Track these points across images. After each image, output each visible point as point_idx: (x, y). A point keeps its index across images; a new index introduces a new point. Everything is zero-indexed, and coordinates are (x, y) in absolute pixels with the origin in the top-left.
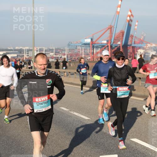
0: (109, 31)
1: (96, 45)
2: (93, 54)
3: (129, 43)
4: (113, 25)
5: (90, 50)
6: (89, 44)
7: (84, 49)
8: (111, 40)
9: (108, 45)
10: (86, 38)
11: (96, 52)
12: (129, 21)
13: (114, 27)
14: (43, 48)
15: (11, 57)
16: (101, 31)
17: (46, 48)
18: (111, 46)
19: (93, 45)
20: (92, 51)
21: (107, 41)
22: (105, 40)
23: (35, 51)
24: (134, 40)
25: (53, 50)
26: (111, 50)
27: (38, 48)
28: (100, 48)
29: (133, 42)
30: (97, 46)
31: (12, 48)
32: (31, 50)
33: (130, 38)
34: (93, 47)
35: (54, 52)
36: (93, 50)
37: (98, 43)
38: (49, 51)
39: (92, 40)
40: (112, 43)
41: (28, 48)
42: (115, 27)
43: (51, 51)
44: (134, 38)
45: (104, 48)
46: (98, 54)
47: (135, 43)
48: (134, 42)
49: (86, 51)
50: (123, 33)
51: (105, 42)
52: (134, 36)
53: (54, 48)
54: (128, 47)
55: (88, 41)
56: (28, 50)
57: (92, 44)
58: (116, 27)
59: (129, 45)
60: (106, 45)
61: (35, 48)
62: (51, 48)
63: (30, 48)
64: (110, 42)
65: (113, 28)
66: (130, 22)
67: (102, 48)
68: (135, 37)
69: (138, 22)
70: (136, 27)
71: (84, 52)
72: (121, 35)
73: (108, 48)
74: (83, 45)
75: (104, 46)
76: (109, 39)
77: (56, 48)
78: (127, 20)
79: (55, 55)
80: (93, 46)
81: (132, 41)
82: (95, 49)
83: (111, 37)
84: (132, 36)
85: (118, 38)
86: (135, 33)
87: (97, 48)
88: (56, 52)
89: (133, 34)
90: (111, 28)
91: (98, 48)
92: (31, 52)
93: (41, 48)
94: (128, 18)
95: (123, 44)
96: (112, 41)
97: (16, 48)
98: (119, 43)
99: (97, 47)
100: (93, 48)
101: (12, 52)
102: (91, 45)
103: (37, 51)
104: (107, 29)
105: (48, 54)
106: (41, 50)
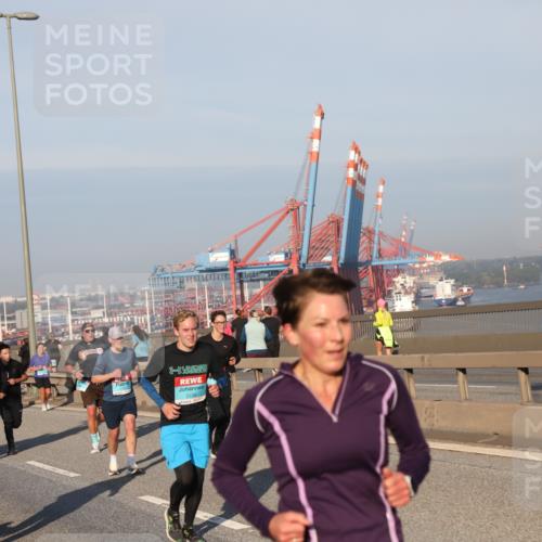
0: (289, 220)
1: (247, 271)
2: (243, 302)
3: (362, 257)
4: (300, 198)
5: (228, 289)
6: (226, 269)
7: (210, 289)
8: (299, 250)
9: (291, 267)
11: (251, 295)
12: (354, 183)
13: (305, 206)
14: (66, 295)
16: (263, 221)
17: (77, 296)
19: (238, 271)
20: (238, 292)
21: (286, 255)
22: (277, 253)
23: (37, 308)
24: (379, 244)
25: (99, 298)
27: (48, 297)
28: (264, 280)
29: (375, 254)
30: (254, 274)
32: (22, 306)
33: (363, 239)
34: (241, 280)
35: (105, 305)
36: (242, 288)
37: (255, 265)
38: (87, 305)
39: (233, 253)
40: (303, 260)
41: (10, 299)
42: (309, 203)
43: (94, 302)
44: (376, 239)
46: (260, 301)
47: (380, 256)
48: (379, 250)
49: (216, 294)
50: (337, 223)
51: (280, 258)
52: (377, 230)
53: (104, 294)
54: (361, 269)
55: (222, 257)
56: (13, 308)
57: (235, 269)
58: (313, 206)
59: (361, 264)
60: (285, 269)
62: (93, 294)
63: (20, 300)
64: (296, 256)
65: (301, 208)
66: (359, 184)
67: (270, 279)
68: (381, 234)
69: (384, 183)
70: (380, 200)
71: (211, 297)
72: (332, 231)
74: (204, 274)
75: (277, 272)
76: (291, 247)
77: (111, 292)
78: (348, 179)
79: (110, 315)
80: (240, 274)
81: (371, 248)
82: (246, 285)
83: (298, 238)
84: (371, 232)
85: (322, 241)
86: (380, 222)
87: (252, 280)
88: (110, 307)
89: (371, 226)
90: (294, 209)
91: (258, 280)
92: (24, 312)
93: (57, 295)
94: (351, 173)
95: (341, 261)
96: (304, 252)
98: (328, 258)
99: (254, 279)
100: (241, 282)
102: (230, 272)
103: (44, 307)
104: (282, 213)
105: (84, 314)
106: (57, 304)
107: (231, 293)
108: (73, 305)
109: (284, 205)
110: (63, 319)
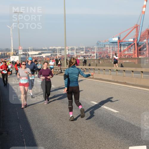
0: (135, 30)
1: (123, 43)
2: (121, 52)
4: (138, 24)
5: (117, 48)
6: (117, 43)
7: (112, 48)
8: (137, 38)
9: (135, 43)
10: (113, 37)
11: (123, 50)
13: (140, 26)
14: (74, 47)
15: (46, 56)
16: (128, 30)
17: (77, 48)
18: (137, 44)
19: (120, 43)
20: (120, 49)
21: (134, 39)
22: (131, 39)
23: (67, 50)
25: (83, 48)
26: (137, 48)
27: (70, 48)
28: (127, 46)
30: (124, 44)
31: (46, 48)
32: (63, 49)
35: (84, 50)
36: (121, 48)
37: (125, 42)
38: (80, 50)
39: (119, 38)
40: (138, 41)
41: (60, 48)
43: (82, 49)
45: (130, 45)
46: (125, 51)
49: (113, 49)
50: (148, 31)
51: (132, 40)
53: (84, 47)
55: (116, 39)
56: (61, 50)
57: (119, 42)
58: (142, 26)
60: (133, 43)
61: (67, 48)
62: (81, 47)
63: (63, 48)
64: (136, 40)
72: (147, 33)
73: (135, 46)
74: (111, 44)
75: (131, 44)
76: (135, 37)
77: (86, 47)
79: (86, 53)
80: (121, 44)
82: (122, 47)
83: (137, 35)
85: (144, 36)
87: (124, 46)
88: (86, 51)
90: (137, 27)
91: (125, 46)
92: (64, 51)
93: (72, 47)
96: (139, 39)
97: (50, 48)
98: (145, 41)
99: (124, 45)
100: (121, 46)
101: (46, 51)
102: (118, 43)
103: (69, 50)
104: (133, 28)
105: (79, 52)
106: (72, 49)
107: (118, 49)
108: (76, 50)
109: (134, 26)
110: (73, 53)
